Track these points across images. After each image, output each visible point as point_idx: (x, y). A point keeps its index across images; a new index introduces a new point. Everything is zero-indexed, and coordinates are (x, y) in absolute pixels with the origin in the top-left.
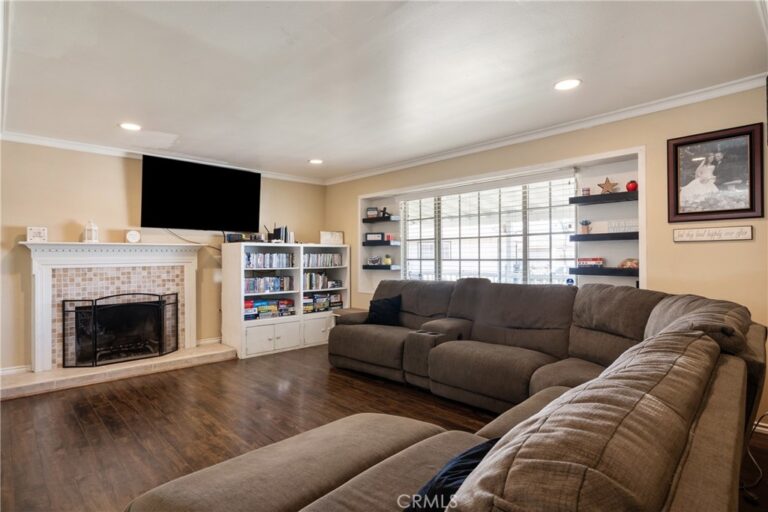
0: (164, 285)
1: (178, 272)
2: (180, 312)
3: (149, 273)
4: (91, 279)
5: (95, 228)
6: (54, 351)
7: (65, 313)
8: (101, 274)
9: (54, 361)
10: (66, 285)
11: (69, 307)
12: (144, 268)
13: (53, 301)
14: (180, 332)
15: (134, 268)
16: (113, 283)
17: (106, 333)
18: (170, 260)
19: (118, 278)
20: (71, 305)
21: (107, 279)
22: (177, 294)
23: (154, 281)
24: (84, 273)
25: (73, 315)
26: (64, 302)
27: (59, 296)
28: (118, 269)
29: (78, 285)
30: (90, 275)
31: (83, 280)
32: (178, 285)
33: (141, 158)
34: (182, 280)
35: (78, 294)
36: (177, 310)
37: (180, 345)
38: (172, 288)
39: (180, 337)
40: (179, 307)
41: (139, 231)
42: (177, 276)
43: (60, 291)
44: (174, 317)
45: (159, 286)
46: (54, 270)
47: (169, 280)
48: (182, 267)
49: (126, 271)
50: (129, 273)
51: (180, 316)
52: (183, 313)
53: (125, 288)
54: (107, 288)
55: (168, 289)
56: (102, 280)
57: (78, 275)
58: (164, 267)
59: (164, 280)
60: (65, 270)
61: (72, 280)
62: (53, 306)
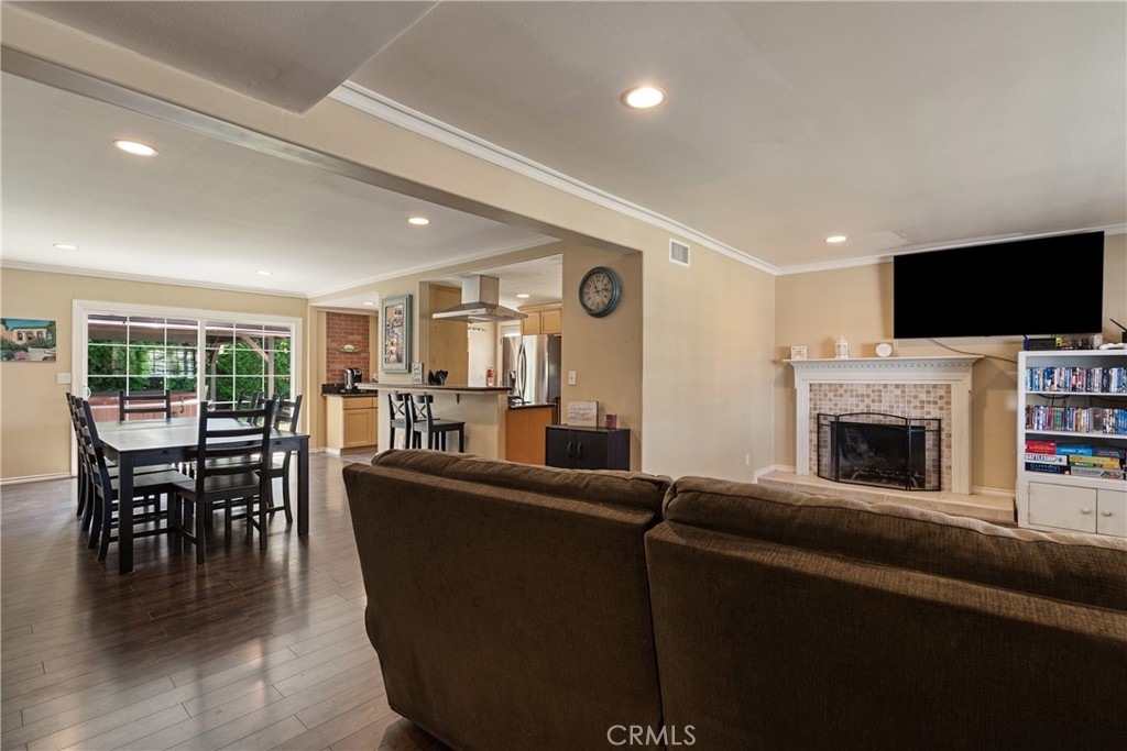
0: (922, 408)
1: (942, 392)
2: (944, 444)
3: (903, 392)
4: (841, 395)
5: (843, 343)
6: (811, 459)
7: (819, 426)
8: (852, 391)
9: (811, 469)
10: (820, 400)
11: (823, 422)
12: (897, 386)
13: (810, 413)
14: (944, 469)
15: (885, 386)
16: (863, 401)
17: (876, 455)
18: (930, 377)
19: (868, 396)
20: (825, 419)
21: (857, 396)
22: (939, 420)
23: (909, 402)
24: (835, 388)
25: (828, 429)
26: (818, 415)
27: (815, 409)
28: (868, 386)
29: (830, 400)
30: (841, 391)
31: (835, 396)
32: (941, 408)
33: (892, 260)
34: (949, 403)
35: (831, 409)
36: (939, 440)
37: (945, 485)
38: (935, 413)
39: (944, 475)
40: (943, 436)
41: (891, 344)
42: (941, 397)
43: (815, 404)
44: (936, 448)
45: (915, 407)
46: (811, 385)
47: (929, 402)
48: (949, 386)
49: (876, 388)
50: (880, 391)
51: (944, 448)
52: (949, 446)
53: (875, 407)
54: (857, 406)
55: (928, 413)
56: (851, 396)
57: (830, 391)
58: (922, 386)
59: (922, 402)
60: (820, 385)
61: (826, 395)
62: (810, 418)
